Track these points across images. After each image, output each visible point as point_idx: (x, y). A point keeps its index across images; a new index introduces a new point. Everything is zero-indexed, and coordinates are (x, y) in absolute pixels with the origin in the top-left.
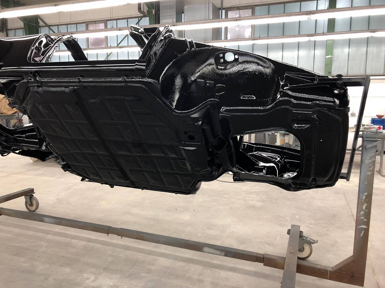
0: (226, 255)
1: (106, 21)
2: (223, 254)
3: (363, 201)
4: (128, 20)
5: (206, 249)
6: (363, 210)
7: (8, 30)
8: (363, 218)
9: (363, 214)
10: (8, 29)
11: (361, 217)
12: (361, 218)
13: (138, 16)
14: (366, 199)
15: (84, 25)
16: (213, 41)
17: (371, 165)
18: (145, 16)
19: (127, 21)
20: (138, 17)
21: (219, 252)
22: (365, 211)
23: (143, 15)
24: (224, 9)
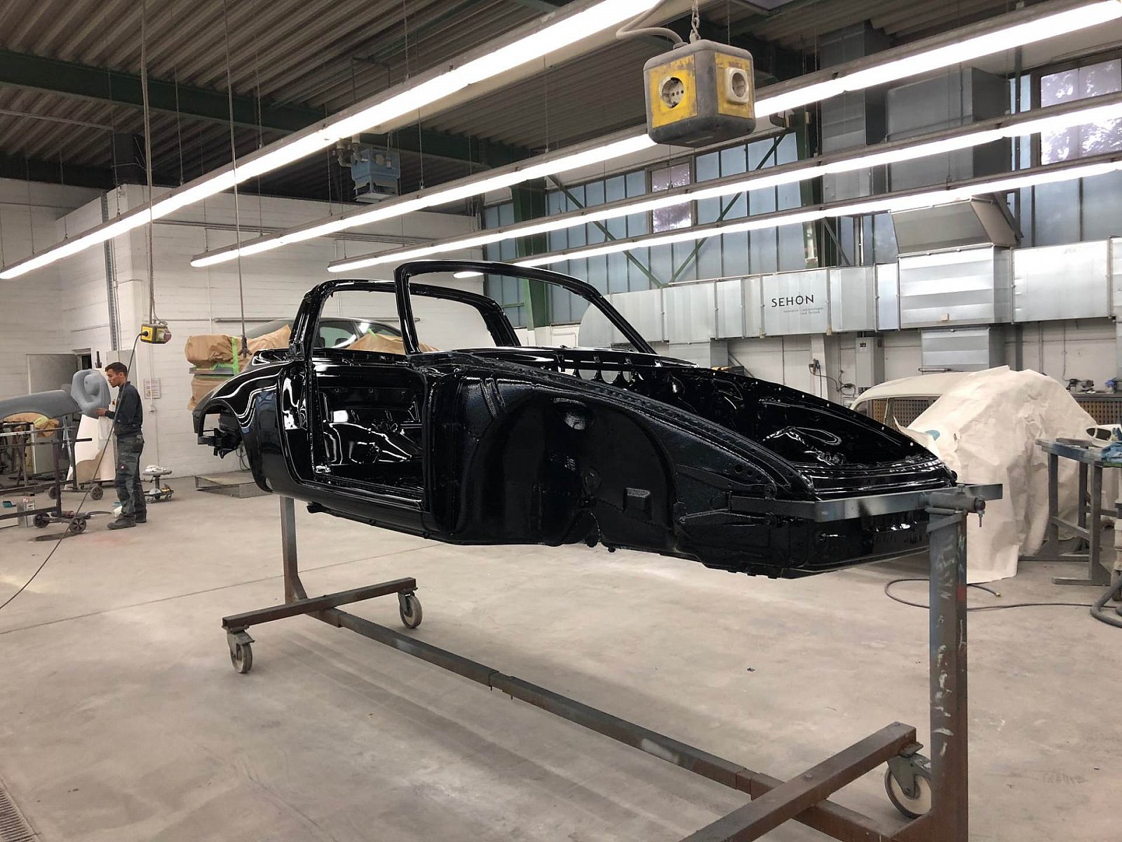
0: (681, 764)
1: (693, 157)
2: (676, 759)
3: (938, 665)
4: (747, 147)
5: (646, 743)
6: (940, 690)
7: (485, 208)
8: (942, 709)
9: (941, 700)
10: (485, 205)
11: (937, 706)
12: (937, 708)
13: (772, 131)
14: (944, 659)
15: (642, 173)
16: (977, 179)
17: (947, 575)
18: (788, 131)
19: (746, 150)
20: (774, 135)
21: (668, 755)
22: (944, 692)
23: (786, 130)
24: (1024, 73)
